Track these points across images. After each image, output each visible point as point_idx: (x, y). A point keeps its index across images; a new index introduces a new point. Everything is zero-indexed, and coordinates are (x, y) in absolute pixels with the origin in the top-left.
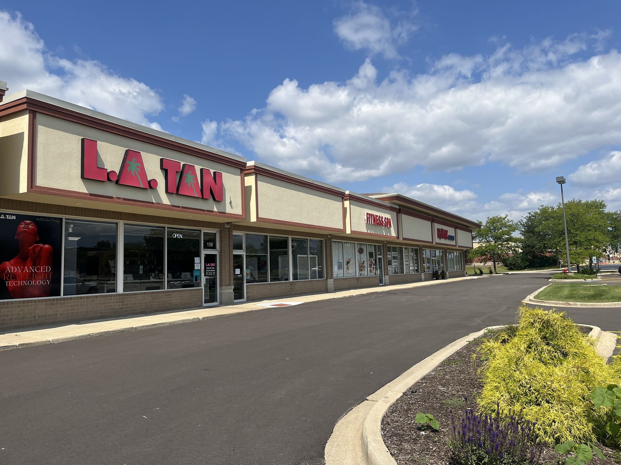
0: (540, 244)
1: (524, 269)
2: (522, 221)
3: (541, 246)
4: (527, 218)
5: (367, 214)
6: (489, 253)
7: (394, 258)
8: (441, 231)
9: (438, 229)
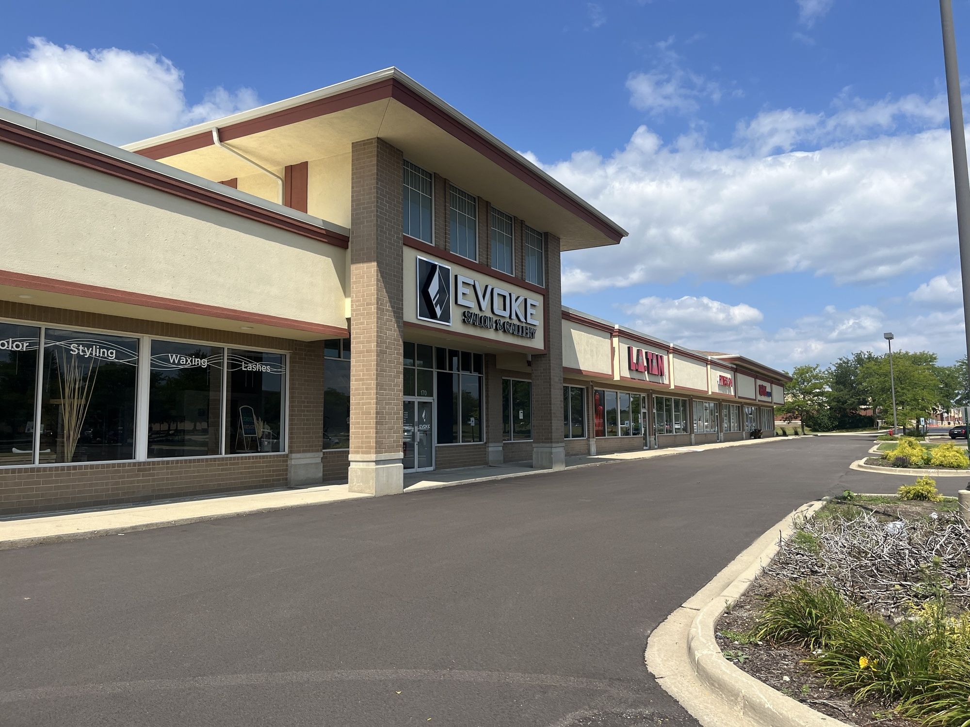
0: (853, 400)
1: (832, 431)
2: (830, 369)
3: (854, 402)
4: (836, 365)
5: (720, 376)
6: (797, 410)
7: (726, 416)
8: (761, 387)
9: (759, 385)
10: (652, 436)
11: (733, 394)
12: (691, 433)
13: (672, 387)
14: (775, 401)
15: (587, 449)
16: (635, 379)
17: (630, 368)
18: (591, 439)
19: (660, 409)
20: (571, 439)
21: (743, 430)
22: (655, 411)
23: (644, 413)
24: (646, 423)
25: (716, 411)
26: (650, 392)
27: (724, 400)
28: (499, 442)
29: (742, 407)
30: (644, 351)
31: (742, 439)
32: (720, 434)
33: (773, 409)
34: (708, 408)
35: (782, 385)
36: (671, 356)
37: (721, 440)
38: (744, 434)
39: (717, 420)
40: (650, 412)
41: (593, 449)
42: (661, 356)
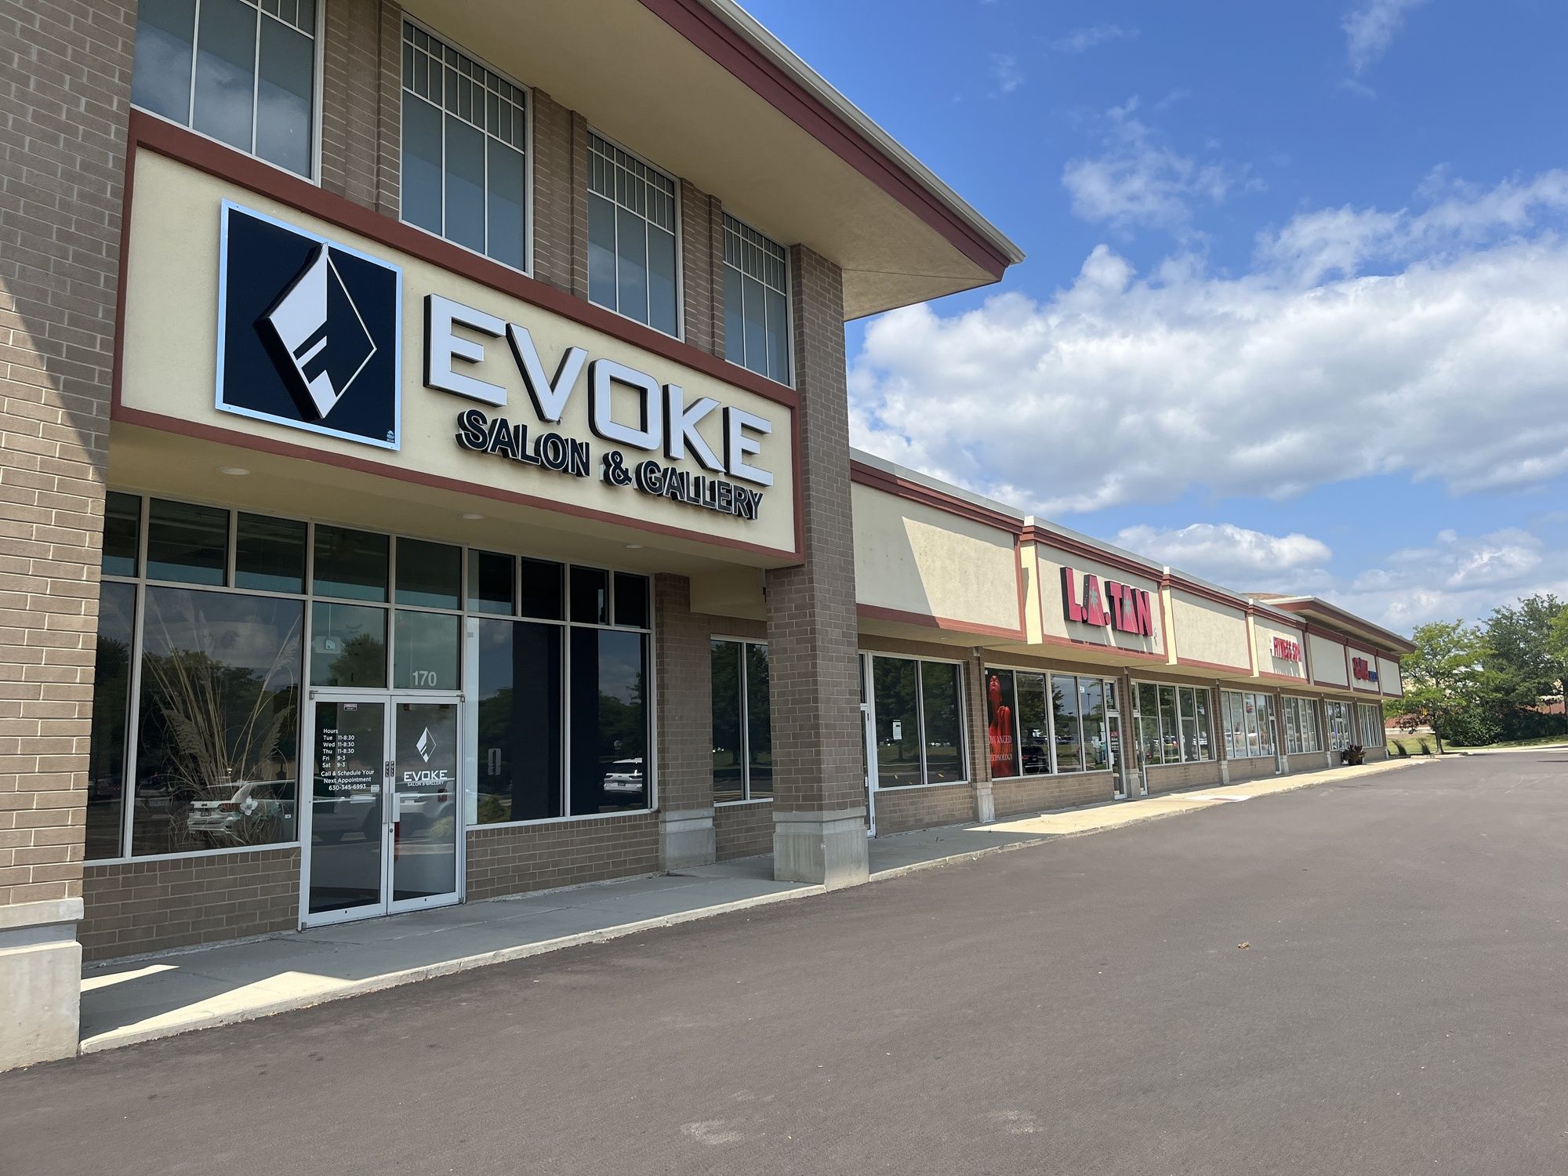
0: (1527, 685)
1: (1490, 744)
2: (1479, 630)
3: (1529, 690)
4: (1490, 623)
5: (1275, 639)
6: (1425, 706)
7: (1290, 720)
8: (1357, 662)
9: (1354, 659)
10: (1132, 771)
11: (1303, 675)
12: (1219, 760)
13: (1173, 661)
14: (1385, 690)
15: (972, 808)
16: (1081, 642)
17: (1067, 618)
18: (979, 785)
19: (1148, 709)
20: (926, 785)
21: (1327, 749)
22: (1137, 714)
23: (1113, 720)
24: (1118, 741)
25: (1269, 711)
26: (1123, 674)
27: (1285, 690)
28: (701, 806)
29: (1322, 702)
30: (1101, 581)
31: (1325, 767)
32: (1282, 758)
33: (1380, 706)
34: (1254, 708)
35: (1396, 660)
36: (1166, 593)
37: (1283, 770)
38: (1329, 756)
39: (1273, 729)
40: (1127, 717)
41: (987, 807)
42: (1143, 593)
